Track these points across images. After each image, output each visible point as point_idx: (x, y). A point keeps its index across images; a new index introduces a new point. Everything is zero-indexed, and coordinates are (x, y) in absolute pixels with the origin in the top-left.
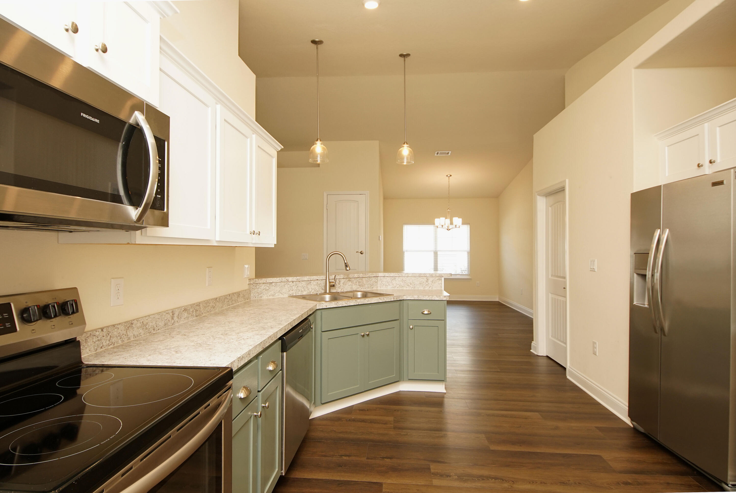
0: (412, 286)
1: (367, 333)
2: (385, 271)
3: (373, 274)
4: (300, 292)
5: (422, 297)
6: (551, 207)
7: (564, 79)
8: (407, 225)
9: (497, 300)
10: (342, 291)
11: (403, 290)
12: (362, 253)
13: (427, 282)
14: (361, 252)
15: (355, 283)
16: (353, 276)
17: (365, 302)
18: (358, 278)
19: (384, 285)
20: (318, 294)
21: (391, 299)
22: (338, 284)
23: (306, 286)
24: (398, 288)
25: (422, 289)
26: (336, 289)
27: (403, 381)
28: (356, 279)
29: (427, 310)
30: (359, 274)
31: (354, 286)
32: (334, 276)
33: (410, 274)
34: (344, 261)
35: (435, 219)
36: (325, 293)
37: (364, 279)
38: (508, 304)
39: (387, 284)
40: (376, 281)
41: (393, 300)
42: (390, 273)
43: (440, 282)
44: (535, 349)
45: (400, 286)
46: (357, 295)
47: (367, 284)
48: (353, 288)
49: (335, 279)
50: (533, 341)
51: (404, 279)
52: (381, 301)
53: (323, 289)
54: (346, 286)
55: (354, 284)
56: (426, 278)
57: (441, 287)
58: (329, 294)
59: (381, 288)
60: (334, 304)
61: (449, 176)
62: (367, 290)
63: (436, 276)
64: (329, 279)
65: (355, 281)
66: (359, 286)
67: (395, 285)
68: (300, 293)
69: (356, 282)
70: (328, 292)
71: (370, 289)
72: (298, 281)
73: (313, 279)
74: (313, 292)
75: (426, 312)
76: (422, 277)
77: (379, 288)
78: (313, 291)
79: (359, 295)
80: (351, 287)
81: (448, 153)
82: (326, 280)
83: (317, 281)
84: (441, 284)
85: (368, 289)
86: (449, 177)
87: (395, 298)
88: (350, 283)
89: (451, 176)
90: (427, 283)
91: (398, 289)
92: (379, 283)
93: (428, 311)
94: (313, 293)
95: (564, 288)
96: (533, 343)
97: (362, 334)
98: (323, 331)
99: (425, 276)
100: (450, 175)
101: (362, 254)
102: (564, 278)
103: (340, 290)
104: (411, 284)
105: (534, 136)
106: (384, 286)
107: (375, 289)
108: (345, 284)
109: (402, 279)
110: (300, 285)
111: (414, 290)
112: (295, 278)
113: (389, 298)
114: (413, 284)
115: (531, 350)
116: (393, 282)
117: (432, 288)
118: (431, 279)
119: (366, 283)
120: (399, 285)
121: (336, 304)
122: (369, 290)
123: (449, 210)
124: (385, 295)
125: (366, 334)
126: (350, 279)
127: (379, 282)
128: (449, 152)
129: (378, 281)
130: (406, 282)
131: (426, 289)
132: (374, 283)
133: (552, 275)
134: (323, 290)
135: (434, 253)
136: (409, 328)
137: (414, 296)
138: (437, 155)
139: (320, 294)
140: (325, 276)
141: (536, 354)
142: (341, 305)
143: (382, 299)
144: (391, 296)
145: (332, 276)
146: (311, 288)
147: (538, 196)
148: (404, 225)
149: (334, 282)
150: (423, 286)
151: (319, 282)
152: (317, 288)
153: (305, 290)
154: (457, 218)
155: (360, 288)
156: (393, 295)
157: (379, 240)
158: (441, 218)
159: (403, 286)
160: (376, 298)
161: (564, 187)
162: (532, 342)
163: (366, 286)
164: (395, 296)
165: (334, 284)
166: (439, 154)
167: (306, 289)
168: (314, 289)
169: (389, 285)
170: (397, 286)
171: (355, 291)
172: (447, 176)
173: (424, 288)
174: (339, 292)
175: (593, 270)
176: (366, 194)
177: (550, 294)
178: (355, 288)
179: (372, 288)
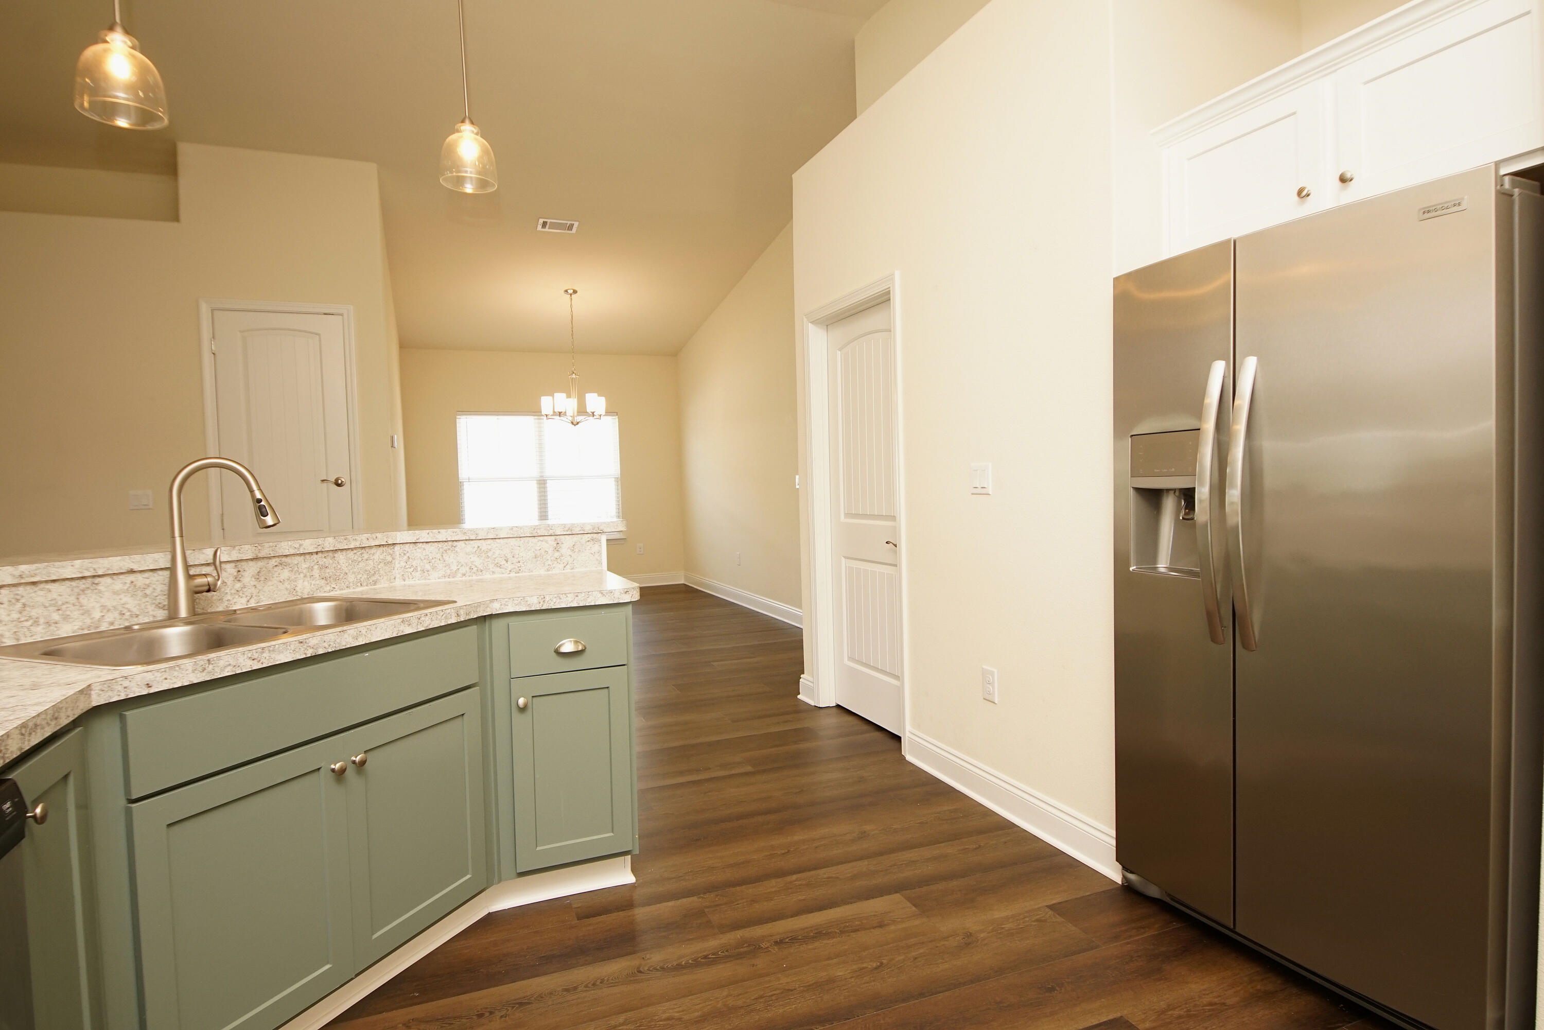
0: (509, 566)
1: (358, 759)
2: (413, 523)
3: (374, 536)
4: (40, 629)
5: (555, 600)
6: (840, 349)
7: (853, 48)
8: (468, 417)
9: (682, 582)
10: (252, 604)
11: (481, 581)
12: (340, 482)
13: (556, 549)
14: (337, 480)
15: (304, 571)
16: (297, 546)
17: (344, 644)
18: (317, 553)
19: (415, 570)
20: (136, 627)
21: (446, 618)
22: (231, 578)
23: (72, 599)
24: (464, 575)
25: (542, 572)
26: (225, 599)
27: (500, 881)
28: (307, 557)
29: (571, 641)
30: (320, 541)
31: (301, 581)
32: (210, 552)
33: (501, 529)
34: (252, 491)
35: (541, 399)
36: (172, 618)
37: (340, 556)
38: (712, 591)
39: (428, 567)
40: (389, 558)
41: (453, 620)
42: (434, 531)
43: (596, 548)
44: (812, 692)
45: (471, 569)
46: (311, 614)
47: (354, 573)
48: (297, 589)
49: (214, 563)
50: (803, 673)
51: (484, 545)
52: (409, 630)
53: (159, 606)
54: (270, 583)
55: (302, 575)
56: (553, 538)
57: (600, 563)
58: (187, 622)
59: (404, 580)
60: (193, 671)
61: (570, 291)
62: (354, 593)
63: (584, 530)
64: (187, 567)
65: (305, 566)
66: (323, 581)
67: (454, 568)
68: (40, 634)
69: (311, 569)
70: (183, 612)
71: (366, 587)
72: (23, 581)
73: (108, 569)
74: (110, 621)
75: (568, 646)
76: (541, 538)
77: (398, 583)
78: (110, 617)
79: (322, 612)
80: (289, 587)
81: (570, 227)
82: (172, 569)
83: (131, 577)
84: (600, 552)
85: (360, 589)
86: (571, 295)
87: (462, 612)
88: (285, 574)
89: (575, 292)
90: (557, 554)
91: (464, 578)
92: (399, 563)
93: (576, 642)
94: (112, 624)
95: (887, 543)
96: (805, 679)
97: (337, 766)
98: (134, 797)
99: (551, 532)
100: (572, 291)
101: (339, 485)
102: (893, 518)
103: (244, 600)
104: (507, 561)
105: (795, 176)
106: (418, 574)
107: (384, 590)
108: (262, 579)
109: (476, 547)
110: (38, 596)
111: (516, 577)
112: (9, 569)
113: (442, 614)
114: (515, 560)
115: (799, 697)
116: (446, 558)
117: (572, 569)
118: (568, 542)
119: (350, 567)
120: (467, 569)
121: (200, 669)
122: (362, 592)
123: (574, 376)
124: (422, 605)
125: (354, 762)
126: (284, 559)
127: (397, 563)
128: (573, 223)
129: (394, 559)
130: (489, 554)
131: (554, 572)
132: (382, 565)
133: (848, 515)
134: (163, 608)
135: (537, 483)
136: (514, 705)
137: (528, 599)
138: (544, 230)
139: (144, 626)
140: (169, 557)
141: (813, 704)
142: (229, 668)
143: (414, 621)
144: (446, 607)
145: (204, 551)
146: (98, 605)
147: (809, 324)
148: (458, 417)
149: (215, 574)
150: (547, 564)
151: (140, 579)
152: (132, 603)
153: (66, 618)
154: (596, 395)
155: (328, 588)
156: (455, 602)
157: (393, 446)
158: (556, 394)
159: (481, 567)
160: (388, 623)
161: (889, 293)
162: (802, 676)
163: (351, 578)
164: (461, 607)
165: (210, 579)
166: (547, 226)
167: (76, 614)
168: (114, 607)
169: (434, 568)
170: (462, 570)
171: (305, 601)
172: (566, 291)
173: (548, 570)
174: (235, 611)
175: (981, 492)
176: (345, 316)
177: (843, 559)
178: (305, 588)
179: (375, 583)
